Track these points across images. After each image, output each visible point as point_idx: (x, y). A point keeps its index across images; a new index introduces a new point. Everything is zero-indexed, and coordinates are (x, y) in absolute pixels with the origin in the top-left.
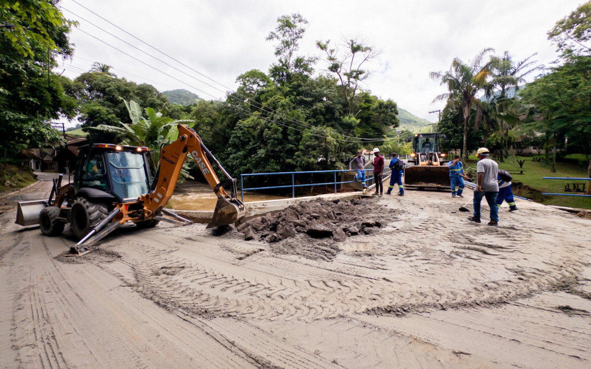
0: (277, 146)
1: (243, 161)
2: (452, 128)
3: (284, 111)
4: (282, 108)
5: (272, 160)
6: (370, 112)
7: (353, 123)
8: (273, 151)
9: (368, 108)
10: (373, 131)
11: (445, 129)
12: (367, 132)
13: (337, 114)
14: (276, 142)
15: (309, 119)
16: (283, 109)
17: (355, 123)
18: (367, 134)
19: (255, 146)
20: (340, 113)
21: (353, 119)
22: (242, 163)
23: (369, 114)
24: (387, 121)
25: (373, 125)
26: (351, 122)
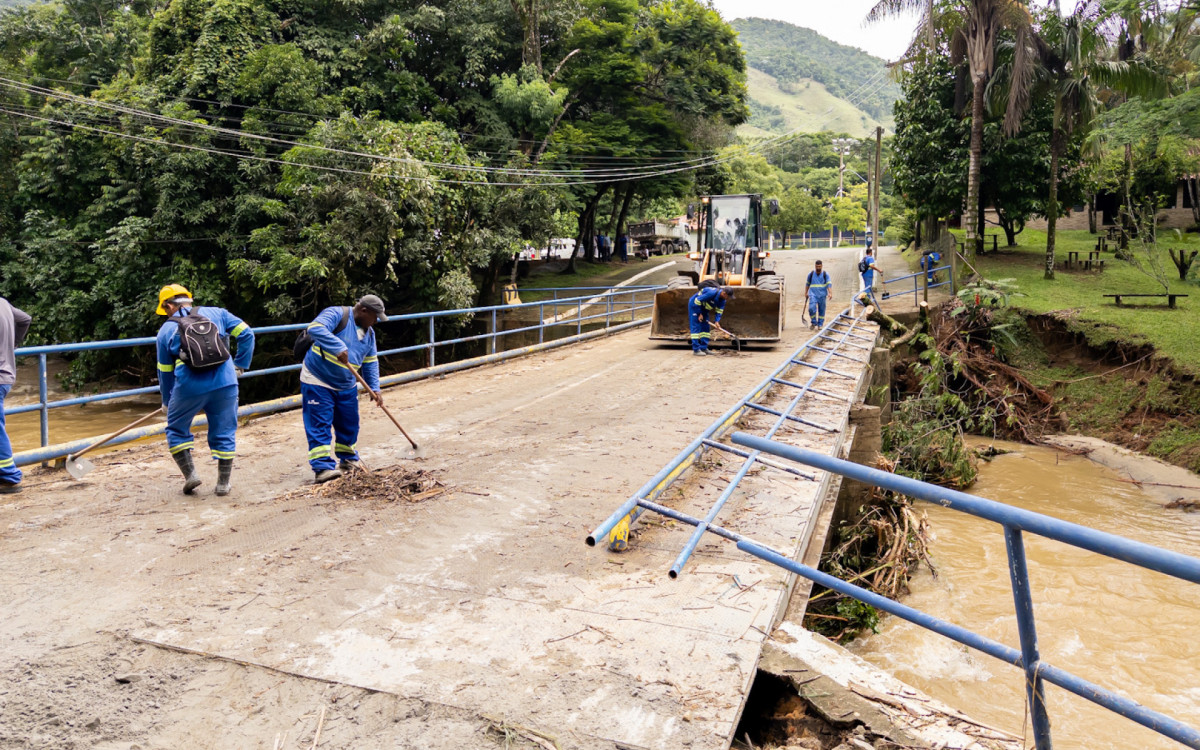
0: (194, 205)
1: (79, 270)
2: (940, 126)
3: (225, 48)
4: (217, 35)
5: (186, 263)
6: (620, 59)
7: (535, 105)
8: (180, 226)
9: (612, 41)
10: (634, 138)
11: (916, 131)
12: (608, 146)
13: (475, 64)
14: (187, 184)
15: (352, 82)
16: (223, 39)
17: (542, 105)
18: (610, 153)
19: (123, 201)
20: (487, 59)
21: (538, 85)
22: (73, 276)
23: (613, 68)
24: (686, 95)
25: (638, 114)
26: (527, 101)
